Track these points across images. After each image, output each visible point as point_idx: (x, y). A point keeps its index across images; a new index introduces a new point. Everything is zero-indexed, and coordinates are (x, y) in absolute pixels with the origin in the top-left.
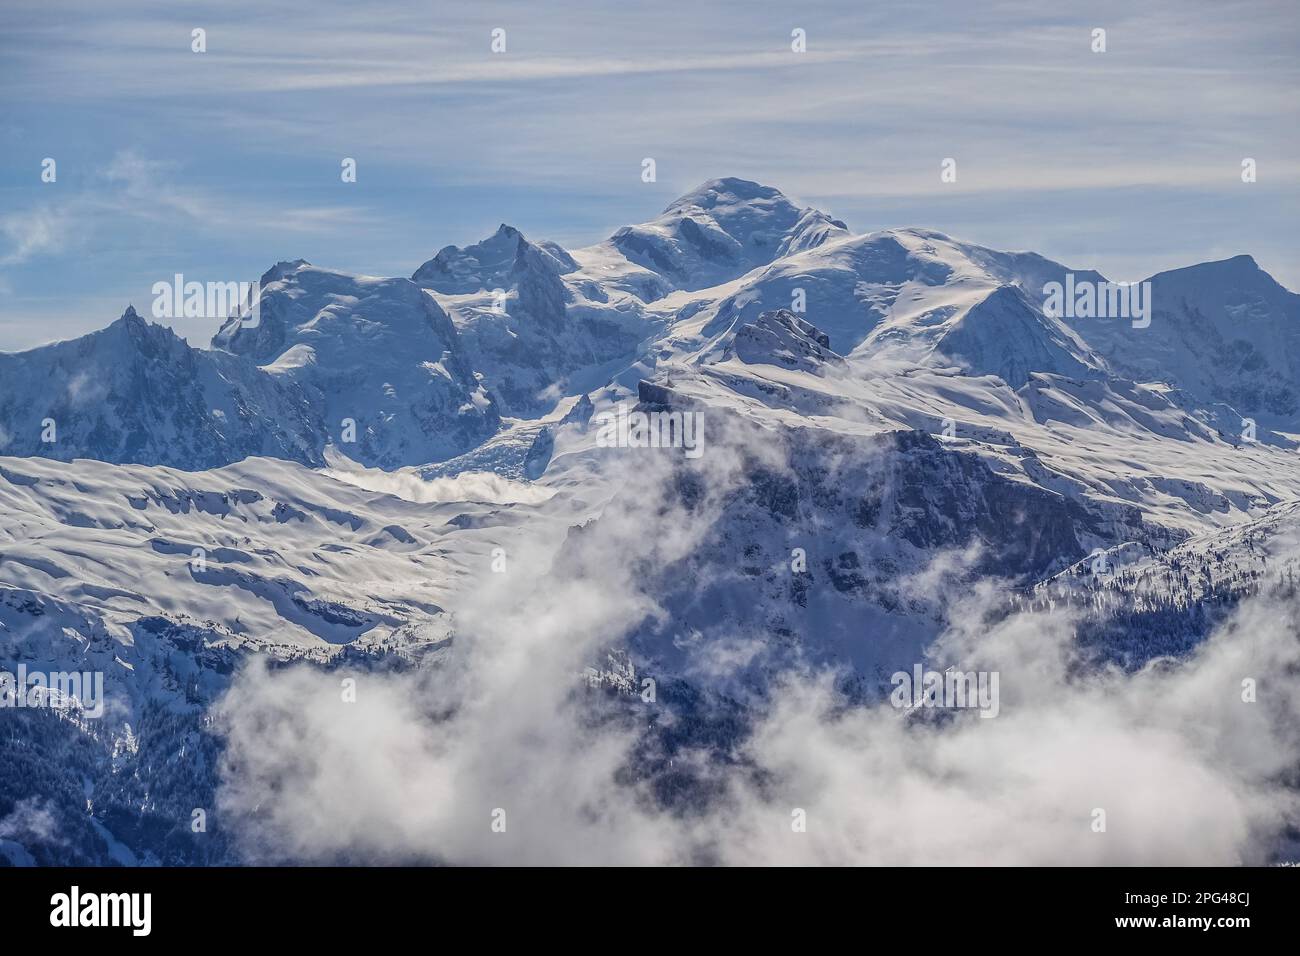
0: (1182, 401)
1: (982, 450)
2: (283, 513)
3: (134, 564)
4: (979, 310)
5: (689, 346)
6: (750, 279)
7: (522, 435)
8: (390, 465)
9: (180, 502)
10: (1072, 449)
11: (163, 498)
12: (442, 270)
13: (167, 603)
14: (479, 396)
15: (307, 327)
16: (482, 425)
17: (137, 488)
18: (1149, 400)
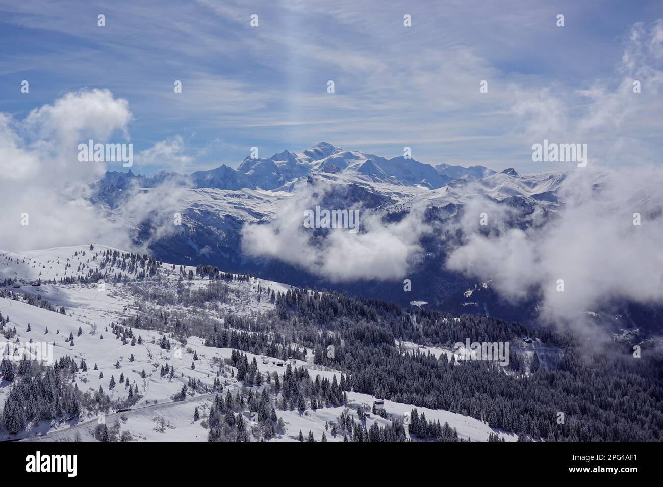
0: (398, 179)
1: (365, 187)
2: (249, 198)
3: (224, 206)
4: (364, 164)
5: (317, 170)
6: (326, 159)
7: (289, 185)
8: (267, 190)
9: (232, 196)
10: (379, 187)
11: (229, 195)
12: (276, 157)
13: (230, 212)
14: (282, 178)
15: (253, 167)
16: (283, 183)
17: (225, 193)
18: (392, 179)
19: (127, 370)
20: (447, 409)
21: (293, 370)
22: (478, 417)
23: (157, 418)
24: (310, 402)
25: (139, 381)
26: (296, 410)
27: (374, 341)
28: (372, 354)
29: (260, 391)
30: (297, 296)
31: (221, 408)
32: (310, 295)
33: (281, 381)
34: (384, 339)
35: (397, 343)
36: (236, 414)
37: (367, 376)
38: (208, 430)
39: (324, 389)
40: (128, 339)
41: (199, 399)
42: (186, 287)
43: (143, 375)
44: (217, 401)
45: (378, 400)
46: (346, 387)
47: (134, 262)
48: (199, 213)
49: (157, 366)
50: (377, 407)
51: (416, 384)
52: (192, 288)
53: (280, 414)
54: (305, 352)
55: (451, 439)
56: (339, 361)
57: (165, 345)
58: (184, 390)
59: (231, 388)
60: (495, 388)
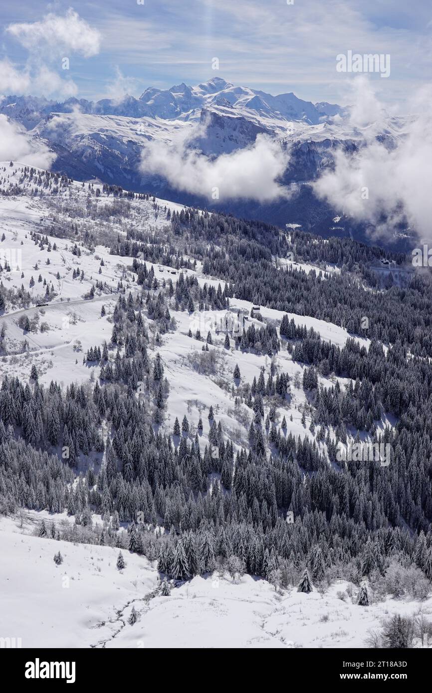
0: (281, 114)
1: (252, 120)
2: (149, 125)
3: (127, 132)
4: (252, 99)
5: (210, 103)
6: (219, 93)
7: (184, 115)
8: (165, 119)
9: (134, 123)
10: (265, 121)
11: (132, 122)
12: (173, 89)
13: (132, 138)
14: (178, 109)
15: (153, 97)
16: (178, 114)
17: (128, 121)
18: (277, 114)
19: (44, 271)
20: (313, 316)
21: (185, 278)
22: (338, 324)
23: (70, 313)
24: (198, 305)
25: (55, 282)
26: (187, 311)
27: (254, 256)
28: (252, 267)
29: (157, 294)
30: (189, 215)
31: (124, 307)
32: (200, 214)
33: (174, 286)
34: (262, 255)
35: (273, 258)
36: (136, 313)
37: (247, 286)
38: (113, 325)
39: (211, 294)
40: (45, 246)
41: (106, 299)
42: (94, 203)
43: (58, 277)
44: (120, 301)
45: (256, 306)
46: (229, 293)
47: (48, 179)
48: (105, 137)
49: (69, 269)
50: (255, 311)
51: (288, 294)
52: (99, 204)
53: (172, 314)
54: (195, 264)
55: (315, 341)
56: (224, 272)
57: (76, 252)
58: (93, 290)
59: (132, 291)
60: (355, 301)
